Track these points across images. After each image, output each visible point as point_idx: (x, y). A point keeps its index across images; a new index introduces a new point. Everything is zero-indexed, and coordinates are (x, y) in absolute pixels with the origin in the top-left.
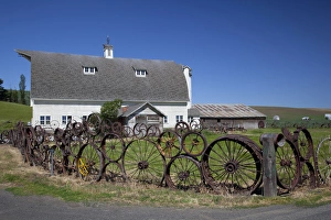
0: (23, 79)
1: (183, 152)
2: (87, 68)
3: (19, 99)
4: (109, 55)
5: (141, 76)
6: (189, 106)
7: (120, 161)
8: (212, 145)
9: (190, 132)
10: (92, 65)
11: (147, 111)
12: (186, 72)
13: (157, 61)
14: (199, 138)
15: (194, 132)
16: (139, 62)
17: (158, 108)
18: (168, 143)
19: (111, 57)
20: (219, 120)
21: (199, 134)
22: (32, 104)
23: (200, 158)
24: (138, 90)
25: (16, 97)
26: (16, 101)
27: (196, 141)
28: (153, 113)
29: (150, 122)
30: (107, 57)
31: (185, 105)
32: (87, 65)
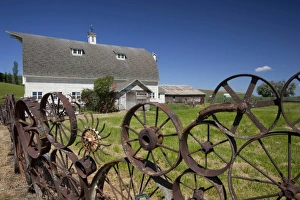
0: (16, 65)
2: (75, 50)
3: (13, 80)
4: (92, 41)
5: (121, 59)
10: (79, 48)
16: (119, 49)
19: (95, 43)
20: (175, 96)
22: (24, 82)
24: (119, 71)
25: (10, 79)
26: (10, 82)
28: (141, 89)
29: (139, 97)
30: (91, 42)
31: (156, 84)
32: (75, 47)
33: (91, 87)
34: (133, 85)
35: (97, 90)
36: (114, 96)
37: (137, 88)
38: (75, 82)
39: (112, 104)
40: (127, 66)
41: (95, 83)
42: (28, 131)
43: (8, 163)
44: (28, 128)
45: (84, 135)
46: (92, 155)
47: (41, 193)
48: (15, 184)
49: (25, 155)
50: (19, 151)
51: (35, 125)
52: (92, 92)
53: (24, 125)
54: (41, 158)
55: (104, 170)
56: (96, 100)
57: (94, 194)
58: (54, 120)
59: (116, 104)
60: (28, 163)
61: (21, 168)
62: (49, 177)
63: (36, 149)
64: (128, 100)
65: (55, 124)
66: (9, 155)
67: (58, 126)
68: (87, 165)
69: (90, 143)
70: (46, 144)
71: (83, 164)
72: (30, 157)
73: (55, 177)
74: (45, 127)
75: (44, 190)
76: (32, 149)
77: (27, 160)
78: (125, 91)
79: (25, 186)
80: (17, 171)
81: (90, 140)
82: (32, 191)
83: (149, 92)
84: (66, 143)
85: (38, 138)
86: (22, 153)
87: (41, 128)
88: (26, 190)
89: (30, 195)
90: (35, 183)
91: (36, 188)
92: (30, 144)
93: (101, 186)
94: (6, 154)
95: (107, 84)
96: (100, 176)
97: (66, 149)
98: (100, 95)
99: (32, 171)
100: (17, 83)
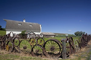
1: (37, 44)
5: (31, 26)
6: (41, 32)
7: (18, 46)
8: (46, 42)
9: (39, 38)
12: (40, 26)
13: (35, 23)
14: (42, 40)
15: (41, 38)
16: (31, 23)
17: (34, 33)
18: (33, 41)
19: (25, 22)
20: (47, 35)
21: (42, 38)
23: (42, 46)
24: (30, 29)
27: (41, 41)
32: (19, 23)
37: (32, 33)
38: (19, 31)
41: (22, 32)
78: (29, 34)
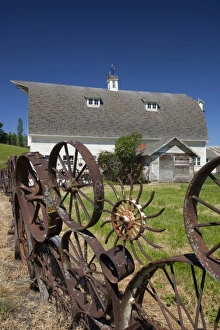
2: (91, 100)
3: (18, 142)
4: (113, 86)
5: (152, 109)
10: (96, 97)
11: (175, 150)
19: (116, 89)
22: (29, 143)
25: (15, 140)
26: (15, 144)
28: (181, 152)
29: (178, 163)
30: (112, 89)
31: (203, 144)
32: (90, 96)
33: (111, 148)
34: (169, 146)
35: (119, 153)
36: (143, 161)
39: (139, 172)
40: (160, 119)
41: (117, 143)
42: (32, 202)
43: (8, 245)
44: (32, 196)
45: (115, 210)
46: (128, 246)
47: (47, 294)
48: (15, 274)
49: (28, 235)
50: (20, 230)
51: (41, 192)
52: (112, 156)
53: (27, 192)
54: (48, 242)
55: (147, 273)
56: (117, 166)
57: (128, 312)
58: (69, 183)
59: (145, 172)
60: (31, 248)
61: (22, 254)
62: (58, 273)
63: (42, 228)
64: (161, 167)
65: (69, 190)
66: (9, 233)
67: (74, 194)
68: (119, 261)
69: (126, 224)
70: (56, 222)
71: (113, 259)
72: (34, 240)
73: (67, 274)
74: (55, 196)
75: (50, 291)
76: (36, 227)
77: (30, 243)
78: (158, 154)
79: (26, 280)
80: (18, 256)
81: (126, 219)
82: (35, 288)
83: (194, 155)
84: (85, 223)
85: (45, 213)
86: (24, 232)
87: (49, 196)
88: (28, 286)
89: (32, 294)
90: (39, 277)
91: (41, 285)
92: (34, 221)
93: (140, 298)
94: (6, 232)
95: (133, 144)
96: (139, 282)
97: (85, 231)
98: (123, 160)
99: (35, 259)
100: (22, 146)
